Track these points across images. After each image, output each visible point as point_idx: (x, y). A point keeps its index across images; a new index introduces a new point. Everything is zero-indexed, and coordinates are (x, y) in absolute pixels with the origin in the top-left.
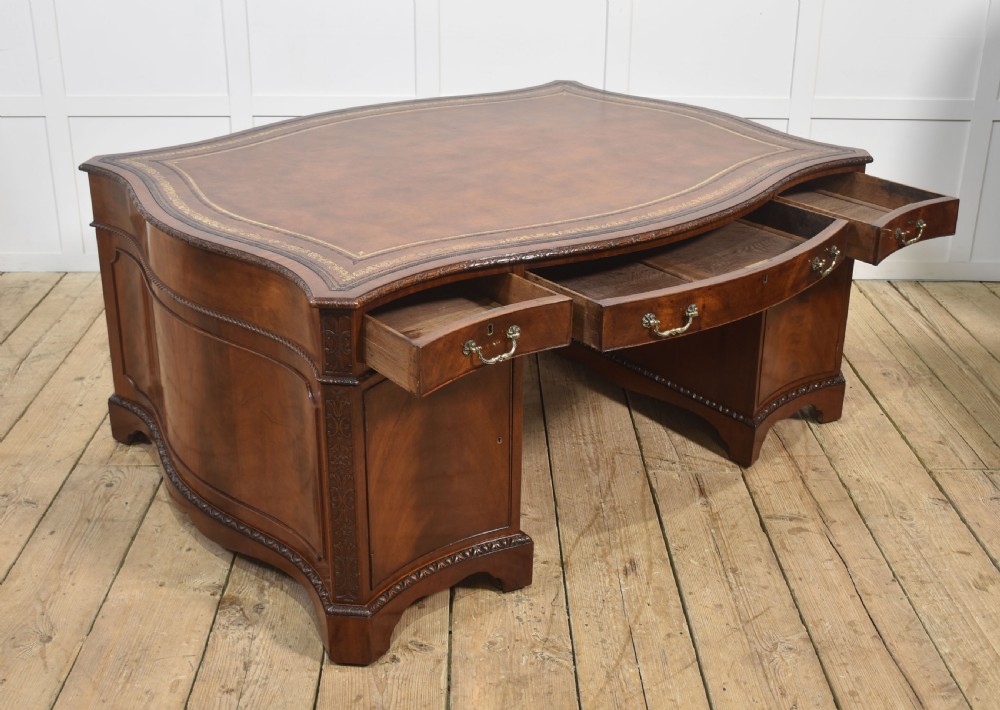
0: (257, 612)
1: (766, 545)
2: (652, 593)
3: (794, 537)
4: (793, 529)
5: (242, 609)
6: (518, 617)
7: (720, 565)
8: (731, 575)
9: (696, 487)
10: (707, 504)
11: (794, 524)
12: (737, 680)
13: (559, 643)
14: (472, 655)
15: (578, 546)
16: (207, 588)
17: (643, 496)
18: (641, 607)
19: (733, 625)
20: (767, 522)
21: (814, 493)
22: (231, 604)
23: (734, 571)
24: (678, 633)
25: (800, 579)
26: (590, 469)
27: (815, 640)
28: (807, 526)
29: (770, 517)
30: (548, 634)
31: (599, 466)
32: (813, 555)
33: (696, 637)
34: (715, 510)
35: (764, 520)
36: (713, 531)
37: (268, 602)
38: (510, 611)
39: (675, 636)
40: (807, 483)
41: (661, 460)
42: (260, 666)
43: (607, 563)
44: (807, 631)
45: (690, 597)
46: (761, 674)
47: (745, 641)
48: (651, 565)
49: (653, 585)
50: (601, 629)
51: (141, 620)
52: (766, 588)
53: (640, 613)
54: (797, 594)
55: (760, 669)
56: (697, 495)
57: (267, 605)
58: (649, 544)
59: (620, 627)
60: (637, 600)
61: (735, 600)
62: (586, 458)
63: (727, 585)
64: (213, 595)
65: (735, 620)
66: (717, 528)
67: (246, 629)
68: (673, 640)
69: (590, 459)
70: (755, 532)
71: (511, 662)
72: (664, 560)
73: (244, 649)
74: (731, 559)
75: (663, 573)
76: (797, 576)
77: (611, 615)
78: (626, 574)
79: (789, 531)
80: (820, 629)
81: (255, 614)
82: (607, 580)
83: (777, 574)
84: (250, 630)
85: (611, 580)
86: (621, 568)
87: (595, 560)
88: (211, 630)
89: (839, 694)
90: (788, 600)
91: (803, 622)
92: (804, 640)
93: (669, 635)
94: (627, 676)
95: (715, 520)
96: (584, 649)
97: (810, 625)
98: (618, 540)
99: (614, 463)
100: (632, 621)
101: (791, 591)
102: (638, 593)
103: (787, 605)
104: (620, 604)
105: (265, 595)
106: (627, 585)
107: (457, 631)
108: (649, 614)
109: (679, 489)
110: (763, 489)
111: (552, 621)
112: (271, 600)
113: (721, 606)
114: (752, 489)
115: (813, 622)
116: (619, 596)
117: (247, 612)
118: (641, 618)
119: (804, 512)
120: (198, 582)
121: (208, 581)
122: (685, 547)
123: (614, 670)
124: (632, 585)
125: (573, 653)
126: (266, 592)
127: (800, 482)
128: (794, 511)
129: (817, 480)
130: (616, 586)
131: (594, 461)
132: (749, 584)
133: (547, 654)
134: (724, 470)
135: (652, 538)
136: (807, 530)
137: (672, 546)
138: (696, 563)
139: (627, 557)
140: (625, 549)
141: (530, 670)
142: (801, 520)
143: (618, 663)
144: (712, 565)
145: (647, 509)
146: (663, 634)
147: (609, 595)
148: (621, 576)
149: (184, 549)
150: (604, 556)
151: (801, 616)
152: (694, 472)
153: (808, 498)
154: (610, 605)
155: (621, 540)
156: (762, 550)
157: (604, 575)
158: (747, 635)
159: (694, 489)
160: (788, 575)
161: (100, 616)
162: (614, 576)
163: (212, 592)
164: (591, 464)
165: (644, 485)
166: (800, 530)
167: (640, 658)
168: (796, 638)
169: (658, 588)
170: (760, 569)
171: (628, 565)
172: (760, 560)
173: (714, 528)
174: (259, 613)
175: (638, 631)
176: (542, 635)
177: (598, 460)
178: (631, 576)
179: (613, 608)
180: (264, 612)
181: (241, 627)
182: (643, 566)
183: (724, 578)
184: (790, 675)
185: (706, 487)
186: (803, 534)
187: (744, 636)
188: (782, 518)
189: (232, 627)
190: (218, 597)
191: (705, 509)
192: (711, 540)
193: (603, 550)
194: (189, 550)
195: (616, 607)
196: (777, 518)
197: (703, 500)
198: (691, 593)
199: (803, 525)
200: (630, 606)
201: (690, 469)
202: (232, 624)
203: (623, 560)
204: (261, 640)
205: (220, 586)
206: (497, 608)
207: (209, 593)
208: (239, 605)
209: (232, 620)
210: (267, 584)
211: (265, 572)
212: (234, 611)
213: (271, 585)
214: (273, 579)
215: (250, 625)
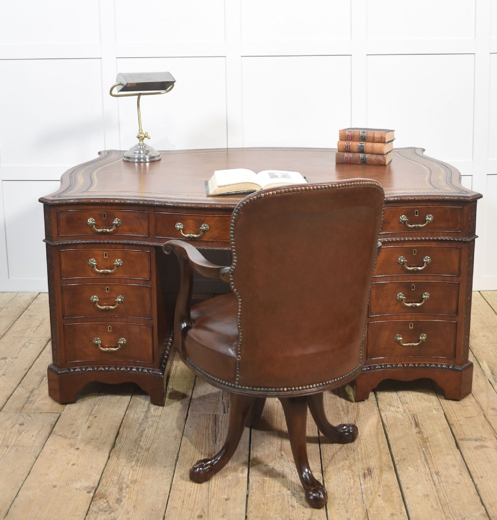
0: (117, 503)
1: (459, 457)
2: (382, 488)
3: (478, 452)
4: (478, 446)
5: (107, 502)
6: (292, 506)
7: (428, 470)
8: (435, 476)
9: (413, 422)
10: (420, 432)
11: (478, 443)
15: (333, 461)
16: (85, 488)
17: (377, 429)
18: (374, 498)
19: (435, 507)
20: (460, 443)
21: (492, 424)
22: (100, 498)
23: (437, 473)
24: (399, 513)
25: (481, 477)
26: (342, 413)
27: (490, 515)
28: (487, 444)
29: (462, 440)
31: (348, 411)
32: (490, 462)
33: (410, 515)
34: (425, 436)
35: (458, 441)
36: (424, 449)
37: (125, 497)
38: (286, 502)
39: (396, 515)
40: (488, 417)
41: (390, 406)
43: (352, 471)
44: (486, 510)
45: (407, 490)
47: (444, 517)
48: (381, 471)
49: (383, 483)
50: (347, 512)
51: (40, 508)
52: (458, 483)
53: (373, 501)
54: (479, 487)
56: (414, 427)
57: (124, 499)
58: (380, 458)
59: (360, 510)
60: (372, 493)
61: (437, 492)
62: (340, 406)
63: (432, 482)
64: (88, 492)
65: (437, 504)
66: (426, 448)
67: (110, 514)
68: (395, 517)
69: (343, 407)
70: (451, 449)
72: (391, 468)
74: (435, 466)
75: (390, 476)
76: (479, 476)
77: (354, 503)
78: (365, 477)
79: (475, 448)
80: (494, 508)
81: (116, 505)
82: (352, 481)
83: (466, 475)
84: (113, 514)
85: (355, 481)
86: (361, 474)
87: (344, 469)
88: (87, 514)
90: (473, 490)
91: (483, 504)
92: (484, 515)
93: (392, 515)
95: (425, 442)
97: (487, 506)
98: (360, 456)
99: (358, 409)
100: (368, 506)
101: (476, 486)
102: (373, 489)
103: (472, 494)
104: (361, 496)
105: (123, 493)
106: (365, 484)
107: (251, 514)
108: (379, 501)
109: (402, 424)
110: (457, 422)
112: (127, 496)
113: (428, 495)
114: (450, 422)
115: (490, 504)
116: (360, 491)
117: (111, 503)
118: (374, 504)
119: (485, 435)
120: (78, 485)
121: (86, 484)
122: (404, 460)
124: (368, 484)
126: (123, 491)
127: (483, 417)
128: (478, 435)
129: (494, 415)
130: (358, 484)
131: (346, 408)
132: (447, 482)
134: (432, 411)
135: (382, 454)
136: (487, 447)
137: (396, 459)
138: (412, 469)
139: (365, 466)
140: (364, 461)
142: (483, 440)
144: (423, 470)
145: (380, 437)
146: (388, 514)
147: (352, 491)
148: (362, 479)
149: (71, 464)
150: (350, 467)
151: (481, 501)
152: (412, 413)
153: (488, 427)
154: (354, 497)
155: (362, 456)
156: (456, 460)
157: (350, 478)
158: (445, 513)
159: (411, 424)
160: (473, 475)
161: (13, 506)
162: (357, 479)
163: (88, 490)
164: (343, 410)
165: (378, 422)
166: (482, 447)
168: (478, 514)
169: (387, 486)
170: (454, 472)
171: (366, 472)
172: (454, 466)
173: (425, 447)
174: (119, 504)
175: (372, 513)
177: (348, 407)
178: (368, 478)
179: (356, 499)
180: (122, 503)
181: (107, 513)
182: (376, 472)
183: (430, 478)
185: (420, 422)
186: (484, 449)
187: (443, 514)
188: (470, 440)
189: (100, 513)
190: (92, 494)
191: (418, 435)
192: (422, 455)
193: (350, 463)
194: (74, 464)
195: (358, 498)
196: (467, 440)
197: (417, 429)
198: (408, 488)
199: (483, 444)
200: (367, 497)
201: (409, 411)
202: (101, 510)
203: (363, 469)
205: (93, 488)
206: (278, 499)
207: (86, 492)
208: (106, 499)
209: (101, 508)
210: (124, 486)
211: (123, 479)
212: (102, 503)
213: (127, 487)
214: (129, 483)
215: (112, 511)
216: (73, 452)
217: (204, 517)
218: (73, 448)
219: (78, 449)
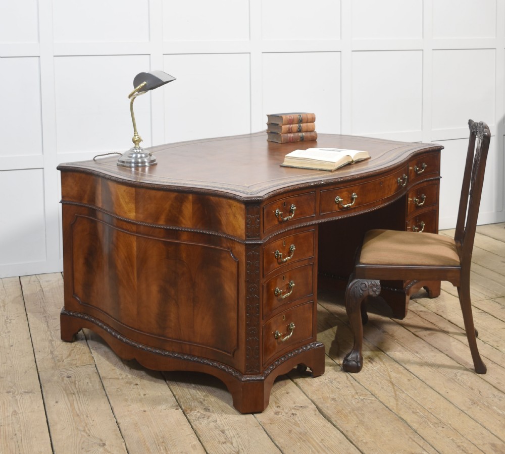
2: (389, 367)
3: (432, 336)
5: (198, 412)
7: (409, 352)
8: (417, 354)
10: (385, 332)
11: (428, 332)
12: (450, 389)
13: (364, 393)
14: (328, 405)
16: (171, 408)
18: (388, 373)
20: (416, 333)
21: (428, 320)
22: (191, 411)
24: (412, 378)
25: (447, 350)
30: (356, 390)
32: (445, 341)
33: (421, 378)
34: (390, 333)
35: (414, 333)
36: (396, 341)
38: (331, 386)
39: (412, 380)
42: (230, 431)
44: (464, 367)
45: (406, 365)
46: (458, 385)
48: (379, 358)
49: (387, 364)
50: (378, 384)
53: (390, 375)
54: (450, 355)
55: (456, 383)
56: (377, 329)
57: (210, 408)
59: (386, 382)
60: (384, 371)
64: (177, 410)
65: (432, 369)
66: (397, 339)
67: (208, 419)
70: (414, 338)
71: (348, 404)
72: (384, 355)
73: (215, 426)
74: (412, 349)
76: (445, 349)
77: (378, 378)
78: (371, 363)
80: (469, 365)
81: (207, 412)
83: (436, 350)
84: (211, 419)
86: (367, 361)
88: (190, 423)
89: (494, 385)
90: (448, 358)
91: (460, 364)
92: (465, 370)
93: (409, 380)
94: (403, 397)
95: (393, 337)
96: (376, 392)
97: (464, 365)
100: (389, 378)
101: (446, 355)
102: (383, 368)
103: (449, 360)
104: (378, 374)
105: (204, 404)
106: (375, 367)
108: (394, 375)
110: (404, 322)
111: (353, 386)
112: (211, 406)
113: (422, 366)
114: (400, 323)
115: (464, 363)
116: (375, 371)
117: (202, 413)
118: (392, 377)
120: (163, 406)
121: (169, 405)
122: (389, 348)
123: (396, 396)
124: (377, 366)
125: (372, 395)
127: (418, 317)
129: (425, 315)
130: (370, 368)
133: (362, 397)
135: (371, 348)
136: (435, 333)
138: (398, 353)
139: (366, 357)
141: (359, 405)
143: (396, 394)
144: (406, 353)
146: (406, 380)
147: (370, 372)
149: (142, 395)
151: (457, 362)
154: (374, 375)
158: (441, 373)
160: (441, 350)
161: (123, 430)
162: (366, 365)
167: (403, 389)
168: (462, 370)
169: (390, 365)
171: (369, 359)
174: (209, 412)
175: (394, 382)
176: (353, 392)
178: (374, 363)
180: (211, 411)
181: (205, 419)
182: (376, 359)
183: (415, 356)
184: (470, 382)
186: (435, 335)
189: (200, 420)
190: (180, 410)
191: (385, 334)
192: (398, 344)
194: (145, 395)
199: (432, 332)
200: (383, 373)
202: (199, 418)
204: (221, 421)
205: (177, 406)
206: (324, 386)
207: (174, 409)
208: (196, 410)
209: (198, 416)
210: (201, 400)
211: (196, 396)
212: (195, 413)
213: (204, 400)
214: (202, 397)
215: (209, 417)
216: (135, 387)
217: (281, 407)
218: (132, 385)
219: (137, 384)
